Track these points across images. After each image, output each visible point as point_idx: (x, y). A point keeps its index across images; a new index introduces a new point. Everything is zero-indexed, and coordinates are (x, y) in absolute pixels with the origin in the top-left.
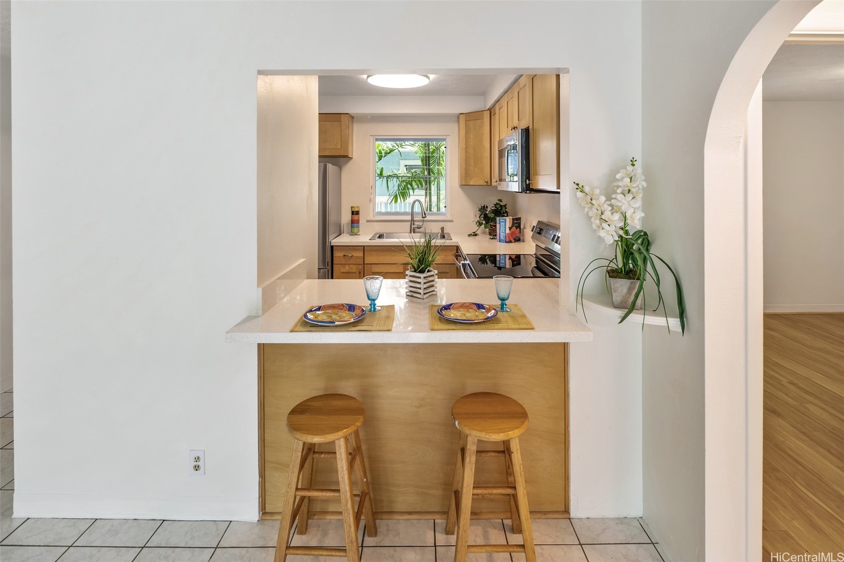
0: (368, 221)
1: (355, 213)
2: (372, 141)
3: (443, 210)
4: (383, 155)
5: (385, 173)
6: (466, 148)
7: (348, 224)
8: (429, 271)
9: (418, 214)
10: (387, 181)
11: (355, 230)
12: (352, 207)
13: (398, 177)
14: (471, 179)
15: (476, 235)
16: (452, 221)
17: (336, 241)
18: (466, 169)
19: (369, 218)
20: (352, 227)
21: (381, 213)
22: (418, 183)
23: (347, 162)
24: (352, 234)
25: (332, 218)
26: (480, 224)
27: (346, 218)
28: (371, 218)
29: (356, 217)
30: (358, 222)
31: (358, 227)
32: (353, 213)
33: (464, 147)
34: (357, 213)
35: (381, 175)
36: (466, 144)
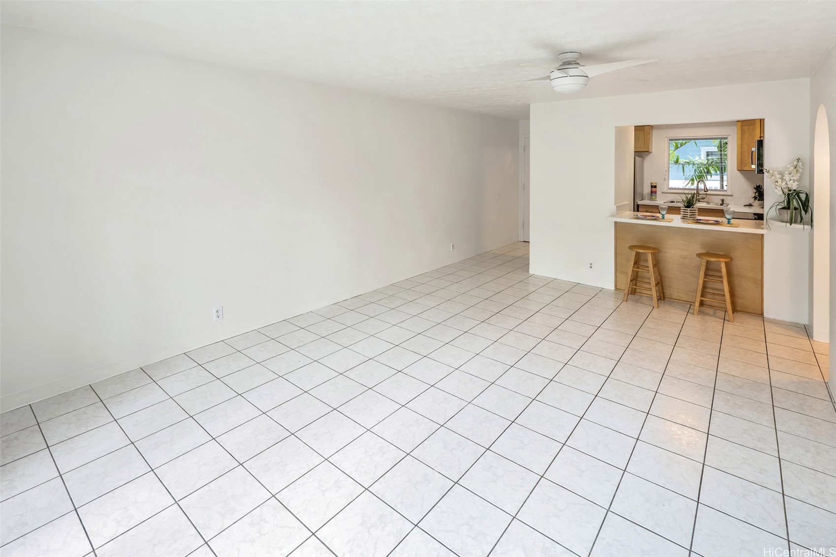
0: (663, 193)
1: (654, 187)
2: (666, 142)
3: (725, 188)
4: (679, 146)
5: (681, 161)
6: (742, 145)
7: (648, 194)
8: (693, 208)
9: (701, 190)
10: (683, 167)
11: (654, 197)
12: (651, 183)
13: (694, 164)
14: (745, 166)
15: (751, 205)
16: (732, 196)
17: (640, 203)
18: (741, 159)
19: (663, 191)
20: (651, 195)
21: (672, 189)
22: (717, 169)
23: (648, 155)
24: (651, 199)
25: (638, 190)
26: (755, 198)
27: (647, 190)
28: (665, 190)
29: (654, 189)
30: (656, 192)
31: (656, 196)
32: (652, 187)
33: (740, 144)
34: (655, 187)
35: (677, 162)
36: (741, 142)
